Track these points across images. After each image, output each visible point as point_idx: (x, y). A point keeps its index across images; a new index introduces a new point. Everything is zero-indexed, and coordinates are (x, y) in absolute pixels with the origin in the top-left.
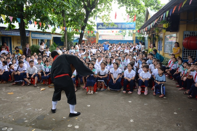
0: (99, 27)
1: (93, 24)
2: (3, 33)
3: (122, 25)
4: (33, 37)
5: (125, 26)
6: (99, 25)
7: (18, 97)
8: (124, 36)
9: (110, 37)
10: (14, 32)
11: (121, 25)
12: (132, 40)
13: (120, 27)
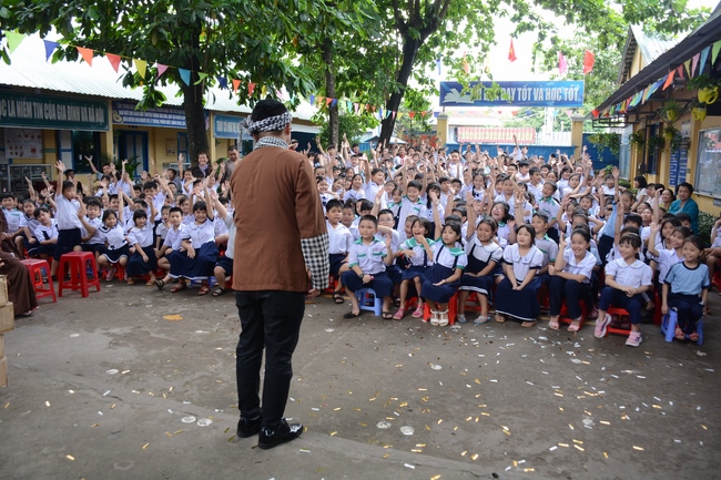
0: (449, 98)
1: (428, 88)
2: (125, 119)
3: (532, 92)
4: (218, 133)
5: (544, 93)
6: (447, 88)
7: (201, 332)
8: (538, 130)
9: (487, 133)
10: (161, 116)
11: (530, 89)
12: (569, 144)
13: (524, 99)
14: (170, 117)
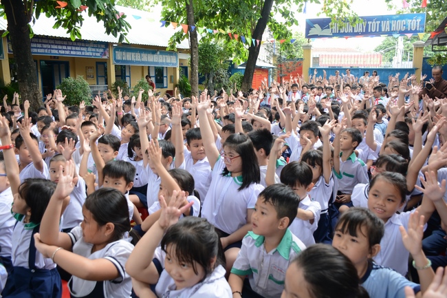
0: (312, 32)
3: (380, 24)
4: (118, 61)
5: (391, 25)
6: (311, 24)
8: (391, 60)
9: (343, 59)
10: (60, 47)
11: (378, 22)
12: (412, 67)
13: (373, 31)
14: (69, 48)
